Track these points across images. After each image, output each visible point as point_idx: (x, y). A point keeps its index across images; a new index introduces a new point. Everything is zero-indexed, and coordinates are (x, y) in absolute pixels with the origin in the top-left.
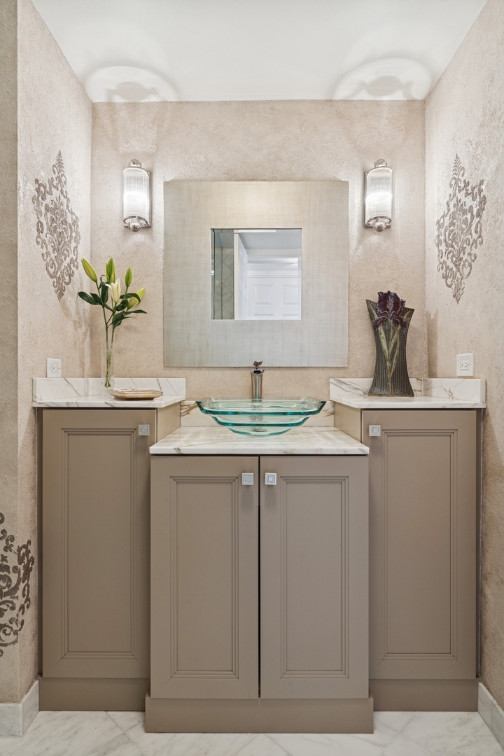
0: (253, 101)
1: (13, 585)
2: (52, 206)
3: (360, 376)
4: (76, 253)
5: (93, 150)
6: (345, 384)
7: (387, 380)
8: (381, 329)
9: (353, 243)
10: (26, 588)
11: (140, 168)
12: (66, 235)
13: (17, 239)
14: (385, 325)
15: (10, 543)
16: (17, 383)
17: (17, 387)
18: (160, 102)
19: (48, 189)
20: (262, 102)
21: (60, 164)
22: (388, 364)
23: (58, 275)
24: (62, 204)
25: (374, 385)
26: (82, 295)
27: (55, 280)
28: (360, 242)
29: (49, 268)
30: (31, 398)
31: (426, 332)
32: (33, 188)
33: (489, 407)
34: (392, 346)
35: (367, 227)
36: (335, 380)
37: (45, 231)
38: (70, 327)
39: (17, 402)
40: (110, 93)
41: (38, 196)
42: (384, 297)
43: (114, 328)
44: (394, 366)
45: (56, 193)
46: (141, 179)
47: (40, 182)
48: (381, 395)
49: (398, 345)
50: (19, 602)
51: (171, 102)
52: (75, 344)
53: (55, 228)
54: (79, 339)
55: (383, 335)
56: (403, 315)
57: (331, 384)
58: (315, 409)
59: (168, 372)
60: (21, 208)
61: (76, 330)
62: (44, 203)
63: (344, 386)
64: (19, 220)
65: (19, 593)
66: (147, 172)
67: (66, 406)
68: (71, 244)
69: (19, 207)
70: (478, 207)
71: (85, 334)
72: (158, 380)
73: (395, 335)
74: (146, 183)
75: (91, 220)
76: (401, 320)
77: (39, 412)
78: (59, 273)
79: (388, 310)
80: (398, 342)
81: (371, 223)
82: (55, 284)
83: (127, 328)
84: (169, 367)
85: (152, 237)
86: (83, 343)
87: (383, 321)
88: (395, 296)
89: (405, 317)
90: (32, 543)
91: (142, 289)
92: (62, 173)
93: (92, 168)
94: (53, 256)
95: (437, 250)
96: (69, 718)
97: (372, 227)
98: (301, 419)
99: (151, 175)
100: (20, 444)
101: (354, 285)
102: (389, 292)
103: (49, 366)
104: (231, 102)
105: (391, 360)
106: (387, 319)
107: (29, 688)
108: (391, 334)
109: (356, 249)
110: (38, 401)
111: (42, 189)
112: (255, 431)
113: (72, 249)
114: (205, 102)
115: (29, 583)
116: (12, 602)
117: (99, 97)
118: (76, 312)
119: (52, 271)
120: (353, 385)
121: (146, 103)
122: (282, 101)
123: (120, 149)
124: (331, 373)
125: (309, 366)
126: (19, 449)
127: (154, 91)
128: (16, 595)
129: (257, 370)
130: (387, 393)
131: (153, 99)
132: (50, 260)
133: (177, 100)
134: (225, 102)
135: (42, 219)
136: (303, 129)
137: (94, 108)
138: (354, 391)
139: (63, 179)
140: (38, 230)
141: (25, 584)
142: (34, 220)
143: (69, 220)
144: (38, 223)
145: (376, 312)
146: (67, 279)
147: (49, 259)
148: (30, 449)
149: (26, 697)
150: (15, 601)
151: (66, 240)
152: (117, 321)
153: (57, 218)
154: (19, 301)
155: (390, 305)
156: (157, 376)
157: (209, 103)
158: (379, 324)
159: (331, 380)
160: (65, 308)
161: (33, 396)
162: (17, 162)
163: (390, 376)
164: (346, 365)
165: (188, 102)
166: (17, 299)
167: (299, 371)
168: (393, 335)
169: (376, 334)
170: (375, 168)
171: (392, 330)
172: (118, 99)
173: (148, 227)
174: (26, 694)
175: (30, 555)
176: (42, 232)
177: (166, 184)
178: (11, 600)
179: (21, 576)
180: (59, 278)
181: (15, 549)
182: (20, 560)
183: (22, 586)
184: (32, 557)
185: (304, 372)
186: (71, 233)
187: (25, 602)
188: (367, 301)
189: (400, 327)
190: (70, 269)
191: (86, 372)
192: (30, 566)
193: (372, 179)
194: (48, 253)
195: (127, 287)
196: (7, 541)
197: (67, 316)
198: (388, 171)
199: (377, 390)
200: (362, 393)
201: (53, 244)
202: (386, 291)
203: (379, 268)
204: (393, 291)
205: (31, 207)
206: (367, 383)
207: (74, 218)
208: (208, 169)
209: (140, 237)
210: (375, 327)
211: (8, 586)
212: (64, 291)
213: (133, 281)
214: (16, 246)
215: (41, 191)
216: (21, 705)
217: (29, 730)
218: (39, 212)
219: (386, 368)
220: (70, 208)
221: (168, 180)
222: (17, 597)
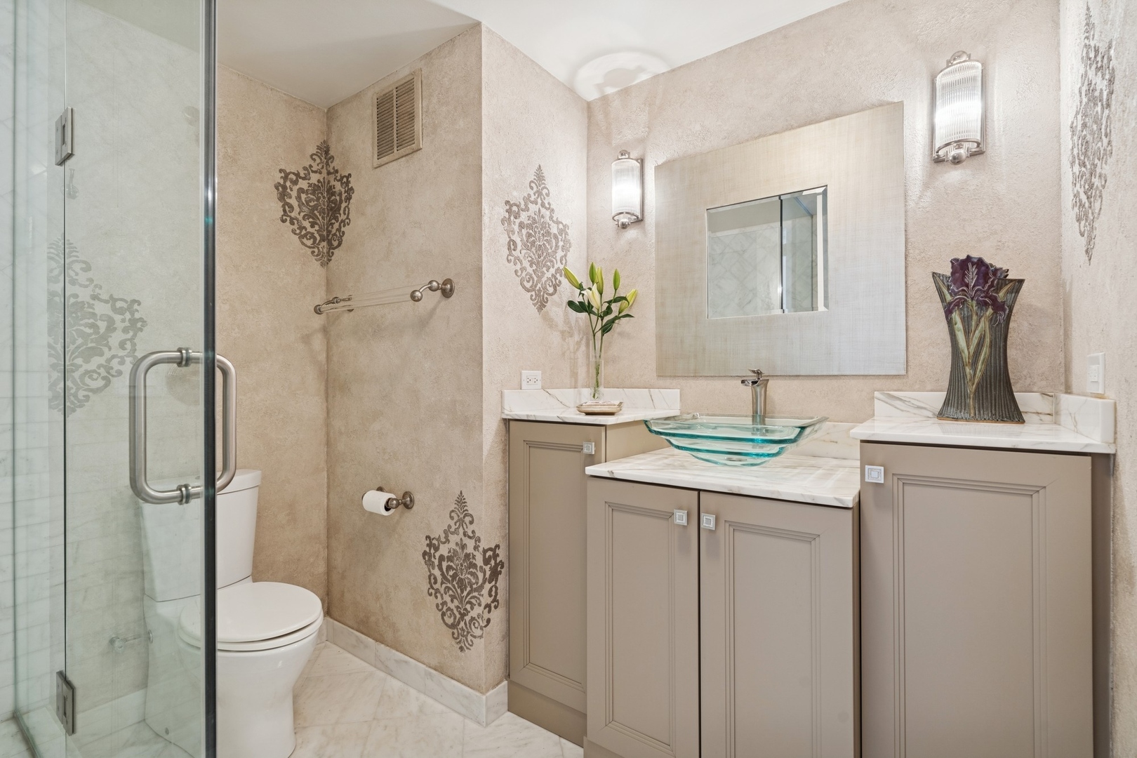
0: (759, 37)
1: (479, 584)
2: (529, 222)
3: (929, 387)
4: (564, 262)
5: (589, 151)
6: (900, 400)
7: (966, 396)
8: (956, 316)
9: (915, 190)
10: (494, 589)
11: (629, 158)
12: (549, 247)
13: (481, 262)
14: (961, 309)
15: (478, 544)
16: (482, 396)
17: (482, 399)
18: (652, 78)
19: (523, 206)
20: (771, 33)
21: (540, 177)
22: (968, 370)
23: (538, 288)
24: (543, 217)
25: (947, 403)
26: (571, 304)
27: (533, 293)
28: (926, 186)
29: (525, 283)
30: (500, 409)
31: (1062, 314)
32: (502, 211)
33: (1119, 453)
34: (975, 341)
35: (938, 161)
36: (883, 394)
37: (519, 247)
38: (555, 338)
39: (482, 414)
40: (600, 87)
41: (510, 216)
42: (961, 266)
43: (603, 335)
44: (979, 374)
45: (533, 208)
46: (633, 169)
47: (512, 202)
48: (957, 419)
49: (987, 340)
50: (486, 599)
51: (663, 73)
52: (563, 354)
53: (534, 242)
54: (569, 349)
55: (959, 325)
56: (998, 290)
57: (876, 401)
58: (792, 437)
59: (661, 382)
60: (486, 234)
61: (564, 340)
62: (517, 221)
63: (898, 403)
64: (483, 245)
65: (485, 591)
66: (637, 160)
67: (526, 418)
68: (557, 255)
69: (483, 232)
70: (1108, 90)
71: (579, 343)
72: (650, 391)
73: (982, 324)
74: (637, 172)
75: (587, 223)
76: (994, 300)
77: (507, 422)
78: (539, 285)
79: (967, 286)
80: (988, 335)
81: (941, 153)
82: (533, 298)
83: (621, 334)
84: (662, 376)
85: (644, 232)
86: (575, 353)
87: (960, 303)
88: (980, 263)
89: (1001, 294)
90: (501, 547)
91: (633, 290)
92: (543, 186)
93: (588, 169)
94: (530, 270)
95: (1071, 173)
96: (528, 728)
97: (943, 161)
98: (775, 448)
99: (642, 161)
100: (485, 452)
101: (917, 251)
102: (968, 257)
103: (524, 377)
104: (731, 48)
105: (974, 364)
106: (965, 300)
107: (497, 685)
108: (973, 323)
109: (920, 197)
110: (506, 412)
111: (515, 208)
112: (730, 460)
113: (558, 258)
114: (700, 60)
115: (498, 585)
116: (479, 599)
117: (592, 95)
118: (565, 322)
119: (528, 285)
120: (913, 401)
121: (638, 84)
122: (798, 22)
123: (613, 142)
124: (878, 383)
125: (840, 373)
126: (484, 457)
127: (640, 69)
128: (482, 593)
129: (758, 380)
130: (967, 416)
131: (644, 77)
132: (526, 275)
133: (669, 69)
134: (724, 51)
135: (516, 238)
136: (830, 48)
137: (589, 107)
138: (916, 411)
139: (545, 191)
140: (509, 249)
141: (491, 585)
142: (504, 239)
143: (554, 230)
144: (509, 243)
145: (948, 289)
146: (551, 290)
147: (524, 275)
148: (499, 458)
149: (491, 692)
150: (481, 598)
151: (550, 251)
152: (606, 329)
153: (535, 232)
154: (484, 320)
155: (972, 276)
156: (649, 387)
157: (705, 59)
158: (953, 308)
159: (877, 394)
160: (549, 321)
161: (502, 408)
162: (481, 192)
163: (971, 389)
164: (903, 372)
165: (681, 67)
166: (482, 318)
167: (826, 381)
168: (977, 325)
169: (950, 323)
170: (948, 67)
171: (975, 317)
172: (610, 90)
173: (639, 221)
174: (493, 688)
175: (498, 560)
176: (514, 250)
177: (658, 168)
178: (478, 596)
179: (487, 576)
180: (539, 290)
181: (481, 549)
182: (486, 562)
183: (488, 586)
184: (501, 561)
185: (835, 383)
186: (557, 243)
187: (492, 602)
188: (934, 274)
189: (990, 311)
190: (556, 279)
191: (580, 382)
192: (499, 569)
193: (944, 87)
194: (523, 269)
195: (616, 290)
196: (476, 541)
197: (551, 327)
198: (973, 67)
199: (951, 411)
200: (930, 414)
201: (530, 259)
202: (963, 256)
203: (964, 220)
204: (975, 255)
205: (500, 228)
206: (938, 398)
207: (561, 226)
208: (704, 139)
209: (632, 233)
210: (948, 312)
211: (477, 583)
212: (547, 302)
213: (622, 282)
214: (481, 268)
215: (512, 210)
216: (484, 697)
217: (493, 724)
218: (510, 232)
219: (965, 376)
220: (555, 219)
221: (659, 163)
222: (483, 595)
